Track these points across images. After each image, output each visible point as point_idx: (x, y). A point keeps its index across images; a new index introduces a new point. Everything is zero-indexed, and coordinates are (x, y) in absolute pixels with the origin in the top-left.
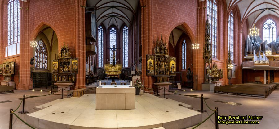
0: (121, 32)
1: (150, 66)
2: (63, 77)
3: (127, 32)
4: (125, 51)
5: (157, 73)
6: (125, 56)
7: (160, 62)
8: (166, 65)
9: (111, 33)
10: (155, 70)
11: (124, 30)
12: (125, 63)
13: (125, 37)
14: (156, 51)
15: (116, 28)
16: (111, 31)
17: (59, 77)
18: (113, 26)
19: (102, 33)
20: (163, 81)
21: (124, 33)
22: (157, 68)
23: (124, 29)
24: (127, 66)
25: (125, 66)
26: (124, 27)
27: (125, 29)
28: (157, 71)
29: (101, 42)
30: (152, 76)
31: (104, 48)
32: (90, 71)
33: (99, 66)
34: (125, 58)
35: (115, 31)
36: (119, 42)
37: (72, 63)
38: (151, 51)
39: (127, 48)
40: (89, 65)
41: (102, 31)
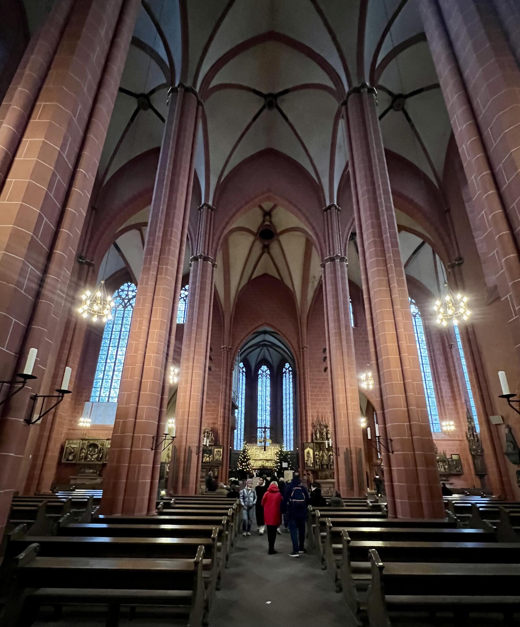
0: (280, 375)
1: (308, 457)
3: (291, 376)
4: (288, 417)
5: (318, 467)
6: (288, 428)
7: (323, 451)
8: (330, 455)
9: (260, 376)
10: (315, 462)
11: (285, 372)
13: (288, 386)
14: (316, 436)
15: (270, 367)
16: (260, 372)
18: (264, 361)
20: (326, 478)
21: (284, 378)
22: (318, 461)
23: (284, 370)
24: (292, 449)
25: (289, 449)
26: (285, 365)
27: (286, 369)
28: (318, 463)
30: (311, 470)
31: (246, 410)
33: (235, 449)
34: (288, 432)
35: (268, 372)
37: (215, 453)
38: (310, 437)
39: (292, 410)
41: (244, 374)
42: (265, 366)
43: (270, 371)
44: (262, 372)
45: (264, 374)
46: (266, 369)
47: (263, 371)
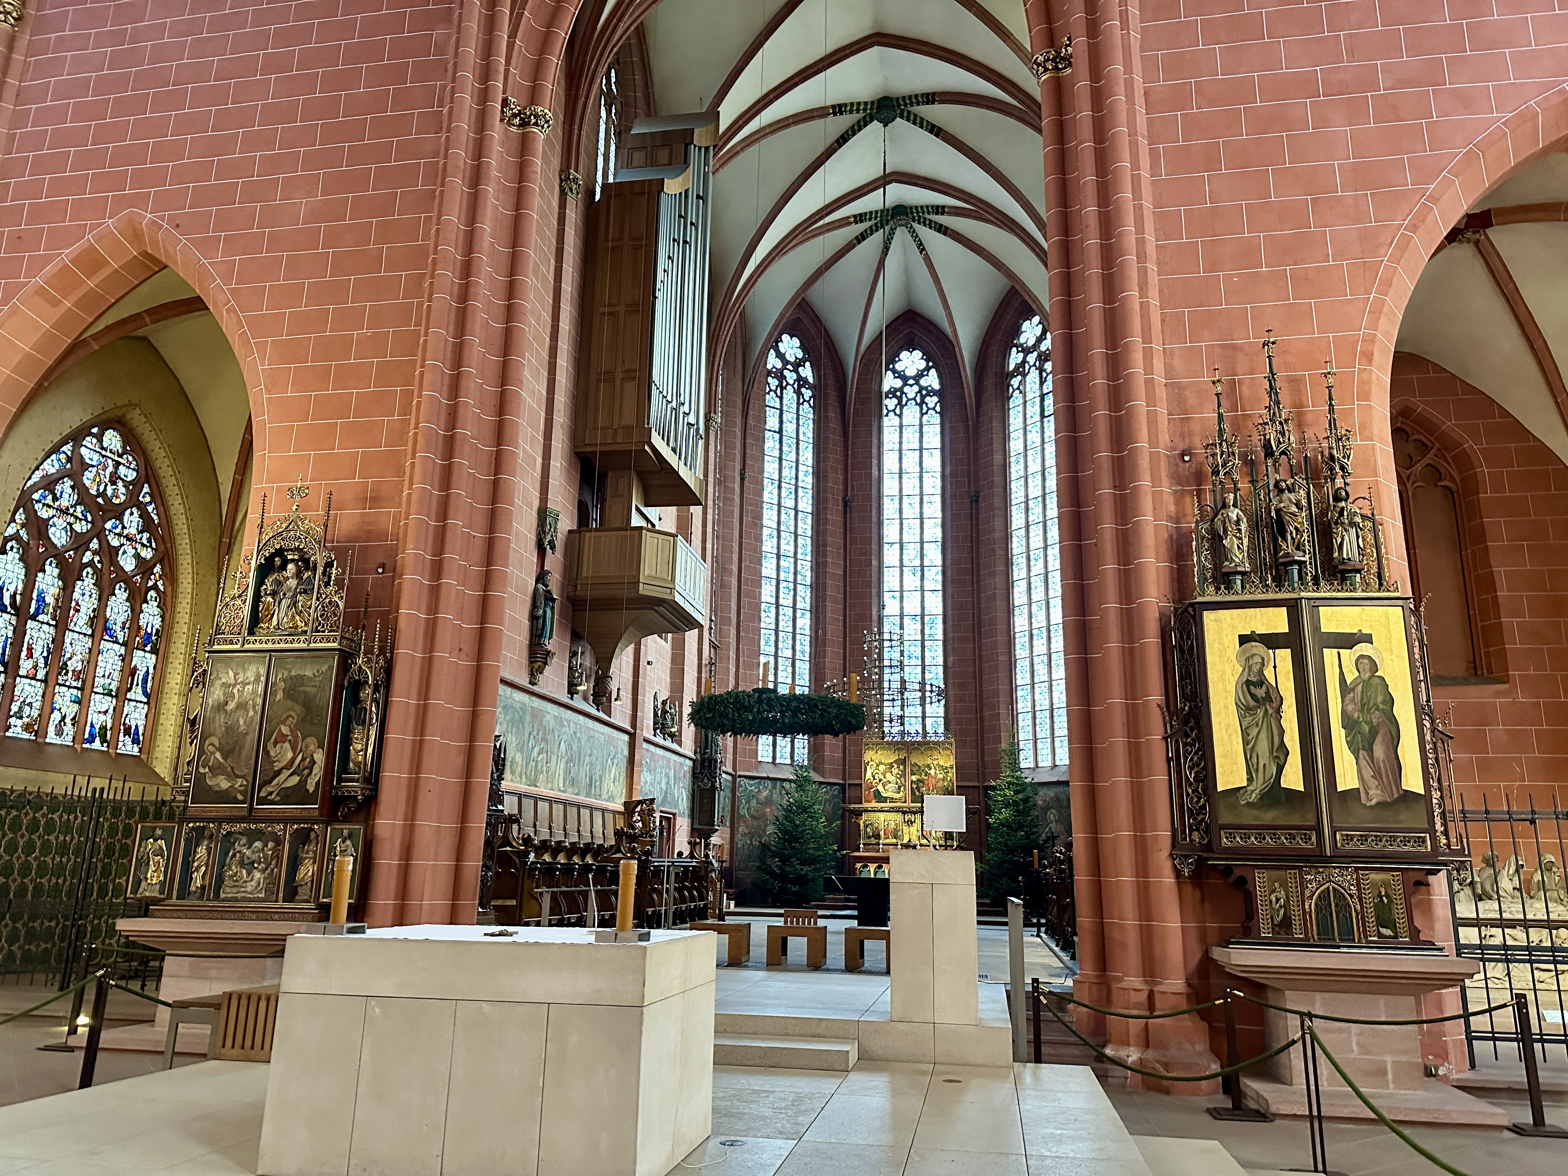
0: (990, 382)
2: (241, 847)
4: (1038, 594)
9: (891, 403)
11: (1018, 367)
12: (1043, 717)
16: (889, 382)
17: (202, 851)
19: (807, 411)
21: (1016, 400)
23: (1015, 358)
24: (1063, 757)
25: (1045, 761)
26: (1017, 332)
27: (1027, 351)
29: (789, 502)
31: (818, 566)
32: (630, 807)
35: (932, 380)
36: (975, 500)
40: (632, 736)
41: (807, 393)
42: (918, 354)
43: (940, 376)
44: (898, 383)
45: (911, 391)
46: (923, 364)
47: (904, 378)
